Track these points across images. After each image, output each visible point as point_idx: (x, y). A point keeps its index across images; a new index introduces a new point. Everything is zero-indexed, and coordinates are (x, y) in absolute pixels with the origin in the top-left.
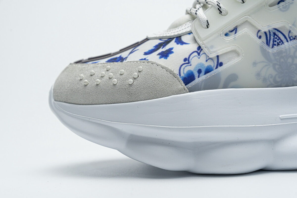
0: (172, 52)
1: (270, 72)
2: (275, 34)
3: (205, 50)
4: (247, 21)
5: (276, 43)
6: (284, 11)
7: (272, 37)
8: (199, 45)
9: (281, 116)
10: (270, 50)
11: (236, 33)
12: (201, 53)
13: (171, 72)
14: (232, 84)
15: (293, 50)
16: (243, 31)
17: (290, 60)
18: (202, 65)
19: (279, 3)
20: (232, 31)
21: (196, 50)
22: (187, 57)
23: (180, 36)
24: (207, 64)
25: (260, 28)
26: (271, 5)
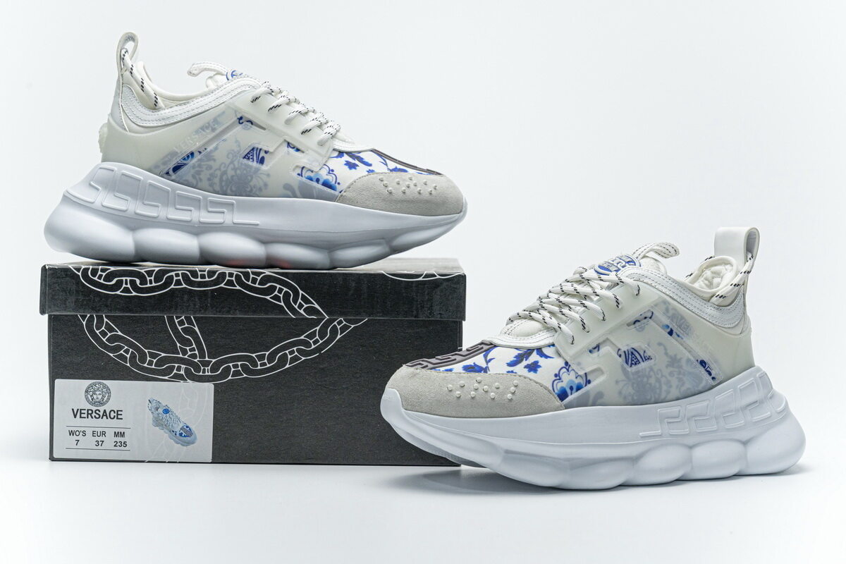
0: (540, 366)
1: (629, 390)
2: (632, 353)
3: (573, 366)
4: (607, 339)
5: (633, 362)
6: (640, 331)
7: (630, 356)
8: (565, 360)
9: (641, 434)
10: (629, 369)
11: (598, 350)
12: (570, 369)
13: (546, 388)
14: (600, 401)
15: (648, 370)
16: (605, 349)
17: (645, 380)
18: (572, 381)
19: (634, 323)
20: (595, 348)
21: (564, 365)
22: (557, 373)
23: (541, 349)
24: (577, 381)
25: (620, 347)
26: (629, 325)
